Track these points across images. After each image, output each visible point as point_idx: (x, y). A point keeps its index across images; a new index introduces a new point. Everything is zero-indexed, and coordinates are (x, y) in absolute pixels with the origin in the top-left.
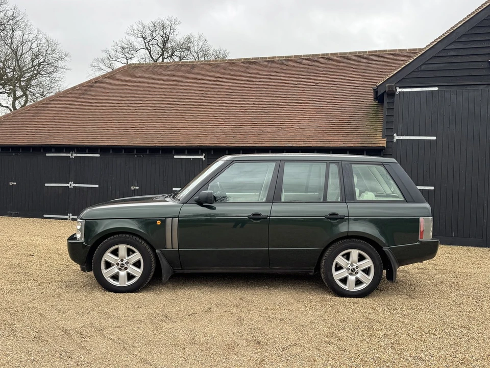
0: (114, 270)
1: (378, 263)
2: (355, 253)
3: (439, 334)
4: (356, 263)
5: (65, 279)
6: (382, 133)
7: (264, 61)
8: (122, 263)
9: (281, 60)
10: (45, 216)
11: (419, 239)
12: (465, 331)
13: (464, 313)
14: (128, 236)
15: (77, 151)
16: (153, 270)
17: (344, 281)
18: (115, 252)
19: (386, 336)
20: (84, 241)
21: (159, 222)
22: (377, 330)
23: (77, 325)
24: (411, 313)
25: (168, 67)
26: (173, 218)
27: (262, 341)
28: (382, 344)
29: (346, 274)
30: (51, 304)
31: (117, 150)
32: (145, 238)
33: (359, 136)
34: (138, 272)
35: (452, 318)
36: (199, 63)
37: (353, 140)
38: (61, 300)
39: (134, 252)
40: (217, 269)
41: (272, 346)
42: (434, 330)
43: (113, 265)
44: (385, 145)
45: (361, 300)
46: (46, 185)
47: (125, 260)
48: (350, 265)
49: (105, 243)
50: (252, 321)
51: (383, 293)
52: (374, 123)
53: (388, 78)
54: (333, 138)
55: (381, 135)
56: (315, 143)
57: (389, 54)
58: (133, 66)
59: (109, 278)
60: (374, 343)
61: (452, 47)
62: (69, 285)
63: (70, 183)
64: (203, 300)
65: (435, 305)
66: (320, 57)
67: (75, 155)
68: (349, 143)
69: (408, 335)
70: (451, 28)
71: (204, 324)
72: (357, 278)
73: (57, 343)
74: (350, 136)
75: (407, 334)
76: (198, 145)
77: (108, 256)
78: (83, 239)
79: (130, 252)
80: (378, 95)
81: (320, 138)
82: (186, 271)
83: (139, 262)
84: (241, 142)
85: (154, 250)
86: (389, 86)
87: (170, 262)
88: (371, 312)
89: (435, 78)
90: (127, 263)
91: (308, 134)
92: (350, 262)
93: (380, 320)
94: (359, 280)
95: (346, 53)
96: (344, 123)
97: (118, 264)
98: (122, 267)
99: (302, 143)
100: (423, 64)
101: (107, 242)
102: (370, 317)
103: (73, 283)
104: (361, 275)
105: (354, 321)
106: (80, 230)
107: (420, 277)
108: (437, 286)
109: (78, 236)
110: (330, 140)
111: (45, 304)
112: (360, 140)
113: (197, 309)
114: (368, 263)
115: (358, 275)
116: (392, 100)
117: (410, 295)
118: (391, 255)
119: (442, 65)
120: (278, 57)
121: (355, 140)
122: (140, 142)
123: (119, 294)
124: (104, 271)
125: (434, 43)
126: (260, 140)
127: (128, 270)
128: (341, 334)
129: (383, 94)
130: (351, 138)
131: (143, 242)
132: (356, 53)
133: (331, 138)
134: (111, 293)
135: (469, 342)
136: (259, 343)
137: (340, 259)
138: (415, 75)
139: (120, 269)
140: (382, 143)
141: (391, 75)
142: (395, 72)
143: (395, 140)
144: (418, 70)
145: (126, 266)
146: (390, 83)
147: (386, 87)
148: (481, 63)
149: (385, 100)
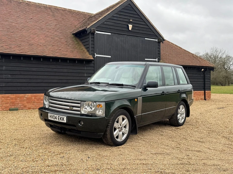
2: (181, 107)
11: (192, 98)
21: (136, 100)
26: (140, 97)
44: (93, 59)
47: (122, 125)
52: (80, 46)
53: (92, 25)
59: (116, 138)
77: (116, 124)
78: (104, 115)
97: (119, 128)
100: (105, 21)
119: (112, 23)
124: (114, 134)
138: (102, 26)
140: (91, 57)
143: (95, 57)
144: (103, 24)
147: (91, 29)
148: (125, 25)
149: (90, 36)
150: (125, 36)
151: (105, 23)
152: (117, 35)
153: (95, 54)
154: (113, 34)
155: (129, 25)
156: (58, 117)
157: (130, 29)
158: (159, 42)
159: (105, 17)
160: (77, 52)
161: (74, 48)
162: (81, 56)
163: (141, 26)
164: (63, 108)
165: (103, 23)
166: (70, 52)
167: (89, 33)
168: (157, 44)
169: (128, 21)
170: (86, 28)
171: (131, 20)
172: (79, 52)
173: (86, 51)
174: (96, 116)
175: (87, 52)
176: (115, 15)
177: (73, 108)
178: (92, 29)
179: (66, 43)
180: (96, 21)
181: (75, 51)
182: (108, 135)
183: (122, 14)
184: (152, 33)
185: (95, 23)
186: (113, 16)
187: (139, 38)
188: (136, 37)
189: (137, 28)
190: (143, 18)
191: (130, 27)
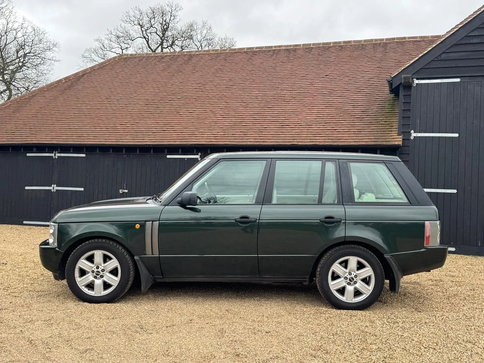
0: (89, 278)
1: (379, 271)
2: (353, 261)
3: (440, 349)
4: (355, 272)
5: (38, 288)
6: (397, 130)
7: (270, 51)
8: (98, 270)
9: (288, 50)
10: (25, 222)
11: (425, 245)
12: (469, 345)
13: (473, 327)
14: (104, 241)
15: (61, 150)
16: (131, 279)
17: (342, 291)
18: (91, 259)
19: (379, 349)
20: (57, 246)
21: (138, 226)
22: (371, 344)
23: (44, 336)
24: (413, 327)
25: (163, 58)
26: (153, 221)
27: (242, 353)
28: (374, 358)
29: (344, 284)
30: (19, 314)
31: (104, 149)
32: (123, 243)
33: (372, 133)
34: (115, 281)
35: (459, 332)
36: (197, 53)
37: (365, 138)
38: (30, 310)
39: (111, 259)
40: (203, 278)
41: (252, 359)
42: (435, 344)
43: (88, 273)
44: (401, 143)
45: (359, 312)
46: (27, 188)
47: (101, 268)
48: (347, 274)
49: (79, 249)
50: (234, 333)
51: (387, 306)
52: (390, 118)
53: (404, 69)
54: (343, 135)
55: (397, 132)
56: (323, 140)
57: (410, 42)
58: (125, 57)
59: (83, 287)
60: (365, 357)
61: (476, 33)
62: (41, 294)
63: (53, 185)
64: (185, 311)
65: (442, 319)
66: (332, 45)
67: (59, 155)
68: (361, 141)
69: (405, 349)
70: (474, 13)
71: (181, 335)
72: (355, 288)
73: (20, 353)
74: (362, 133)
75: (403, 348)
76: (194, 143)
77: (83, 263)
78: (56, 244)
79: (106, 259)
80: (393, 87)
81: (328, 135)
82: (167, 280)
83: (116, 269)
84: (240, 140)
85: (132, 256)
86: (405, 78)
87: (150, 270)
88: (368, 324)
89: (456, 68)
90: (103, 270)
91: (315, 131)
92: (347, 271)
93: (378, 333)
94: (358, 291)
95: (360, 41)
96: (356, 119)
97: (93, 272)
98: (97, 275)
99: (309, 141)
100: (444, 53)
101: (80, 248)
102: (366, 330)
103: (47, 293)
104: (360, 285)
105: (347, 334)
106: (53, 234)
107: (432, 289)
108: (448, 299)
109: (51, 241)
110: (339, 138)
111: (13, 314)
112: (373, 137)
113: (177, 320)
114: (368, 271)
115: (357, 285)
116: (409, 93)
117: (416, 308)
118: (393, 263)
119: (464, 53)
120: (285, 46)
121: (367, 138)
122: (129, 140)
123: (94, 304)
124: (78, 279)
125: (455, 30)
126: (262, 138)
127: (104, 278)
128: (331, 347)
129: (398, 86)
130: (364, 135)
131: (120, 248)
132: (372, 40)
133: (341, 135)
134: (85, 303)
135: (471, 357)
136: (238, 355)
137: (336, 267)
138: (433, 65)
139: (95, 277)
140: (398, 140)
141: (407, 65)
142: (412, 62)
143: (412, 138)
144: (437, 60)
145: (102, 274)
146: (406, 74)
147: (401, 79)
149: (402, 93)
151: (443, 56)
152: (479, 79)
153: (412, 131)
154: (467, 80)
160: (371, 130)
162: (373, 140)
172: (376, 130)
173: (396, 126)
180: (417, 58)
186: (469, 35)
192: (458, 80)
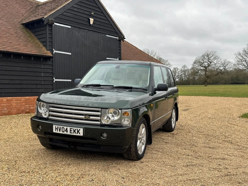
20: (131, 126)
21: (152, 105)
44: (51, 55)
52: (34, 40)
53: (50, 15)
89: (69, 21)
100: (64, 11)
104: (174, 120)
106: (129, 117)
109: (127, 122)
112: (36, 50)
114: (175, 114)
116: (51, 29)
124: (137, 146)
138: (61, 17)
143: (54, 53)
147: (48, 20)
148: (86, 19)
149: (48, 28)
150: (86, 31)
151: (64, 13)
152: (77, 29)
153: (54, 49)
154: (73, 28)
155: (90, 18)
156: (70, 129)
157: (91, 23)
158: (120, 41)
159: (64, 6)
160: (31, 46)
161: (27, 41)
162: (38, 52)
163: (102, 21)
164: (74, 118)
165: (62, 13)
166: (23, 46)
167: (46, 24)
168: (118, 42)
169: (89, 14)
170: (43, 18)
171: (92, 13)
172: (33, 46)
173: (41, 45)
174: (122, 127)
175: (44, 47)
176: (75, 6)
177: (89, 118)
178: (50, 19)
179: (15, 35)
180: (55, 11)
181: (28, 45)
182: (133, 148)
183: (82, 5)
184: (113, 30)
185: (53, 12)
186: (73, 6)
187: (100, 34)
188: (97, 33)
189: (98, 23)
190: (104, 12)
191: (92, 20)
192: (70, 27)
